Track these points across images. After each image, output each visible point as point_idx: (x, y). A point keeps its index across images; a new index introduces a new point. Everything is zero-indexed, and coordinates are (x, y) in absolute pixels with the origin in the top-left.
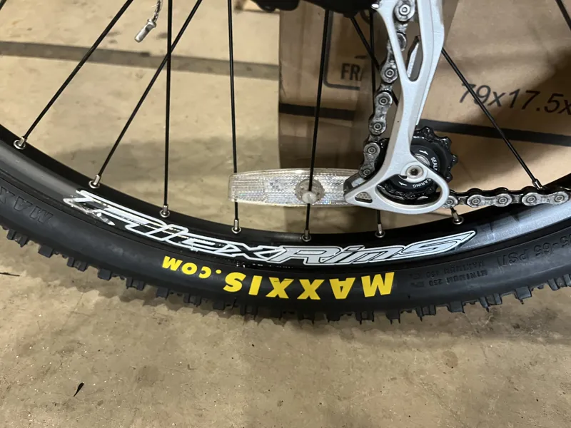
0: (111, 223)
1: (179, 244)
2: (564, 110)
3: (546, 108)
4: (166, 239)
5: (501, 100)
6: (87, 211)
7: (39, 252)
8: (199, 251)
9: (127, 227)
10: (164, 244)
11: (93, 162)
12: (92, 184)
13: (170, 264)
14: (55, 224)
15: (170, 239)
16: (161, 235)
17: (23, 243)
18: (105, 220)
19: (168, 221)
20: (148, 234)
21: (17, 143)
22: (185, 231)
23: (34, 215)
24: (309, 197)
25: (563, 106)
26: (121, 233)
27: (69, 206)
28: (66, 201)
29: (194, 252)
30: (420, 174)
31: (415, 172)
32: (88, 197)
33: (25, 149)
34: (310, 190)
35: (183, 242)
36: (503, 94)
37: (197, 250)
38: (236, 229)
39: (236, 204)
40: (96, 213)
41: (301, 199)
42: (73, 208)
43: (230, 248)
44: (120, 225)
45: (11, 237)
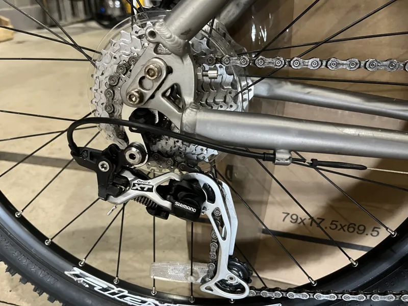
0: (87, 286)
1: (122, 300)
2: (340, 229)
3: (330, 228)
4: (115, 297)
5: (304, 221)
6: (76, 279)
7: (48, 300)
8: (132, 305)
9: (95, 289)
10: (114, 299)
11: (84, 238)
12: (80, 264)
14: (59, 285)
15: (118, 297)
16: (114, 294)
17: (40, 294)
18: (85, 284)
19: (117, 286)
20: (106, 293)
21: (47, 242)
22: (126, 293)
23: (49, 280)
24: (191, 279)
25: (339, 227)
26: (92, 292)
27: (67, 276)
28: (66, 273)
29: (129, 305)
30: (234, 280)
31: (231, 279)
32: (77, 271)
33: (50, 245)
34: (192, 275)
35: (124, 299)
36: (305, 219)
37: (131, 304)
38: (154, 292)
39: (154, 280)
40: (80, 280)
41: (187, 279)
42: (69, 277)
43: (149, 304)
44: (92, 287)
45: (35, 290)
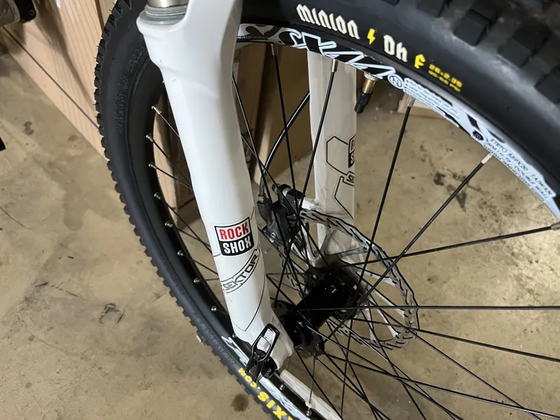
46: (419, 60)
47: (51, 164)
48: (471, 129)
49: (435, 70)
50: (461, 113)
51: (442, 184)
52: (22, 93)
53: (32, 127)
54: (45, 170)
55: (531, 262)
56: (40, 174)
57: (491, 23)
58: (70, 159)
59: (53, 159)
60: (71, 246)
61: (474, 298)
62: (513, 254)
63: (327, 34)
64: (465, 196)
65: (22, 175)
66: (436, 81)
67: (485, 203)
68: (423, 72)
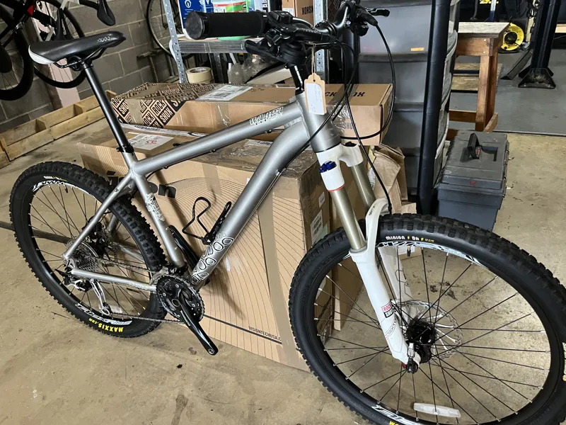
1: (93, 316)
8: (96, 318)
10: (90, 315)
13: (90, 320)
20: (87, 313)
43: (100, 318)
46: (422, 239)
47: (217, 365)
48: (440, 249)
49: (426, 240)
50: (437, 246)
51: (437, 291)
52: (177, 334)
53: (194, 349)
54: (216, 369)
55: (508, 313)
56: (214, 372)
57: (434, 228)
58: (226, 358)
59: (217, 362)
60: (256, 403)
61: (489, 344)
62: (496, 313)
63: (394, 240)
64: (452, 292)
65: (206, 377)
66: (427, 242)
67: (465, 292)
68: (424, 241)
